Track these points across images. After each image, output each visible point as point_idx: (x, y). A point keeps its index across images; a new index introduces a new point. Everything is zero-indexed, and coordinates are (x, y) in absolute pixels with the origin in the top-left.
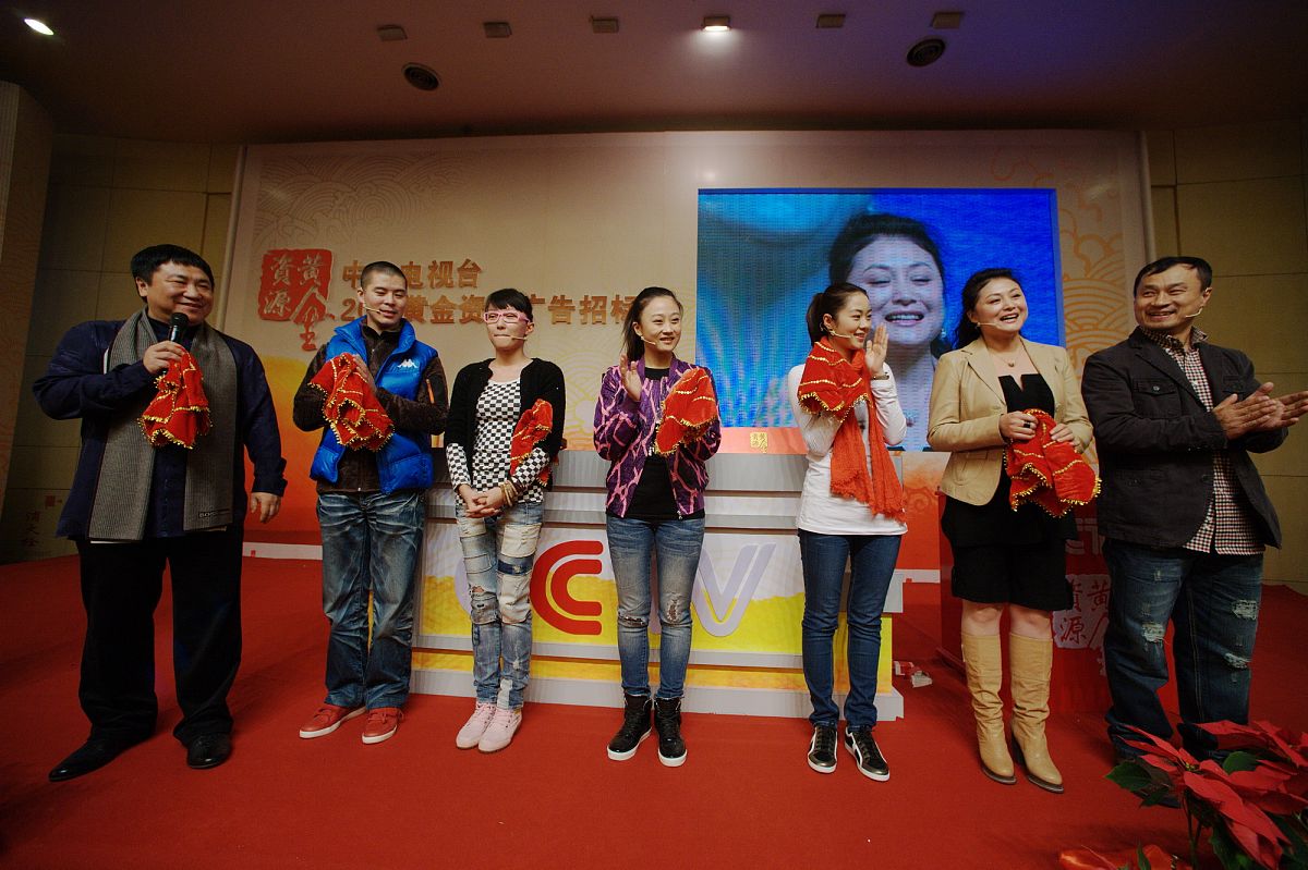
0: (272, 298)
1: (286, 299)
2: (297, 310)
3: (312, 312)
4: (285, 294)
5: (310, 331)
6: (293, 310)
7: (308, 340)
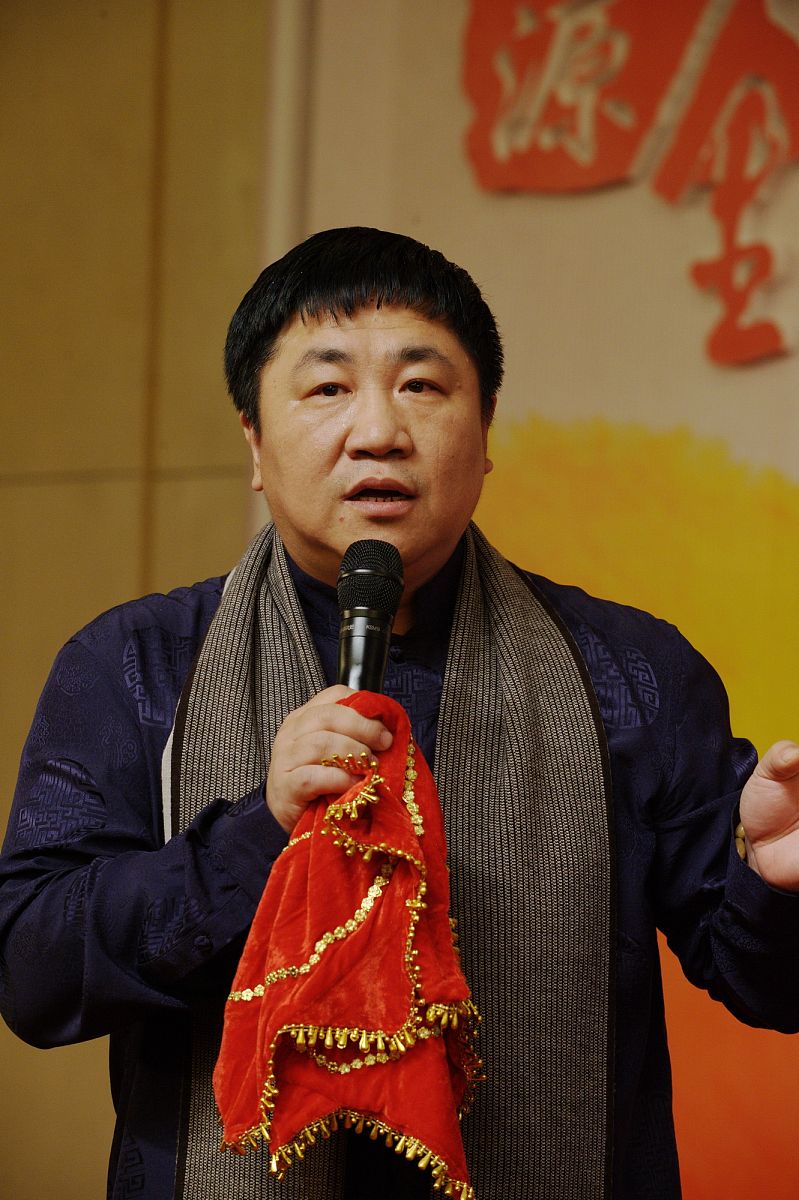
0: (532, 53)
1: (605, 49)
2: (670, 112)
3: (752, 111)
4: (596, 17)
5: (746, 236)
6: (646, 115)
7: (736, 301)
